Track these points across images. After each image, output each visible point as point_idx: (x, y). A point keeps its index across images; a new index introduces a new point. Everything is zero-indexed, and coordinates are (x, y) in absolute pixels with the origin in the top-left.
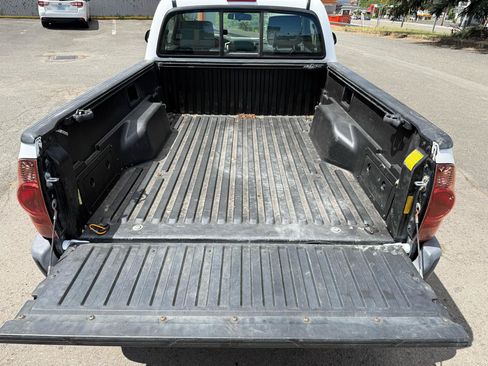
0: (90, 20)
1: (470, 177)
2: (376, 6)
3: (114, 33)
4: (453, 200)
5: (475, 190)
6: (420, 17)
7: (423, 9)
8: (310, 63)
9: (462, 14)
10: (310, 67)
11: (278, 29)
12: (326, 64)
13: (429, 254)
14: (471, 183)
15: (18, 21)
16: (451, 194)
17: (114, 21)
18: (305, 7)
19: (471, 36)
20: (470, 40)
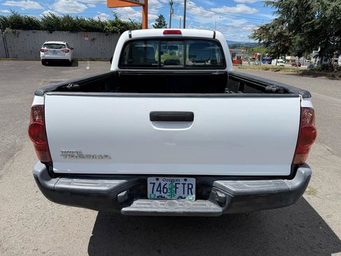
0: (73, 61)
1: (330, 149)
2: (258, 54)
3: (88, 68)
4: (315, 133)
5: (334, 156)
6: (288, 61)
7: (289, 55)
8: (217, 72)
9: (316, 57)
10: (217, 73)
11: (195, 56)
12: (226, 72)
13: (303, 172)
14: (332, 152)
15: (26, 62)
16: (314, 129)
17: (88, 62)
18: (212, 37)
19: (323, 69)
20: (322, 72)
